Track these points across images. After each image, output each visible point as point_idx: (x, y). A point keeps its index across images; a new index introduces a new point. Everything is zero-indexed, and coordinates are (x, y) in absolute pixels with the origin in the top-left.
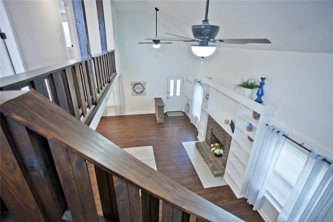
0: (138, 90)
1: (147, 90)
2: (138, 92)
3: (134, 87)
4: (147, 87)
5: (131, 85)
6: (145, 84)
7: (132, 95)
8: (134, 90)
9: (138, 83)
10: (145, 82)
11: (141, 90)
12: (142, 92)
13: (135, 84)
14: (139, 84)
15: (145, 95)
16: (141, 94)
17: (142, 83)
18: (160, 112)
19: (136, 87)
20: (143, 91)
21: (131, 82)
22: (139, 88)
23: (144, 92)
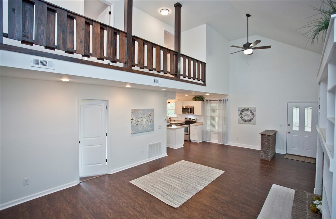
0: (245, 117)
1: (257, 119)
2: (246, 120)
3: (241, 114)
4: (257, 114)
5: (239, 111)
6: (255, 111)
7: (239, 123)
8: (241, 117)
9: (246, 108)
10: (255, 108)
11: (249, 117)
12: (250, 120)
13: (244, 110)
14: (247, 110)
15: (255, 124)
16: (250, 122)
17: (251, 109)
19: (243, 114)
20: (252, 119)
21: (239, 107)
22: (247, 115)
23: (253, 120)
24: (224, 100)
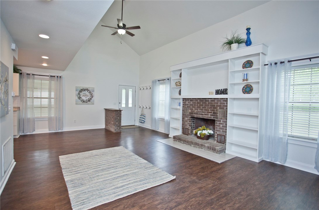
0: (84, 97)
1: (95, 99)
2: (85, 100)
3: (79, 94)
4: (95, 94)
5: (76, 91)
6: (94, 91)
7: (76, 104)
8: (80, 98)
9: (85, 88)
10: (94, 88)
11: (88, 98)
12: (89, 101)
13: (82, 90)
14: (86, 90)
15: (93, 104)
16: (89, 103)
17: (90, 89)
18: (117, 118)
19: (82, 94)
20: (91, 99)
21: (76, 87)
22: (86, 95)
23: (92, 101)
24: (59, 77)
